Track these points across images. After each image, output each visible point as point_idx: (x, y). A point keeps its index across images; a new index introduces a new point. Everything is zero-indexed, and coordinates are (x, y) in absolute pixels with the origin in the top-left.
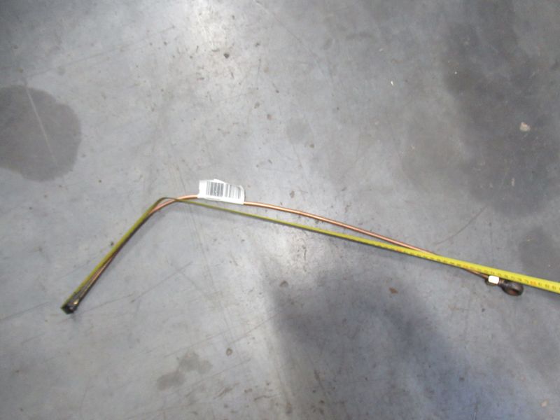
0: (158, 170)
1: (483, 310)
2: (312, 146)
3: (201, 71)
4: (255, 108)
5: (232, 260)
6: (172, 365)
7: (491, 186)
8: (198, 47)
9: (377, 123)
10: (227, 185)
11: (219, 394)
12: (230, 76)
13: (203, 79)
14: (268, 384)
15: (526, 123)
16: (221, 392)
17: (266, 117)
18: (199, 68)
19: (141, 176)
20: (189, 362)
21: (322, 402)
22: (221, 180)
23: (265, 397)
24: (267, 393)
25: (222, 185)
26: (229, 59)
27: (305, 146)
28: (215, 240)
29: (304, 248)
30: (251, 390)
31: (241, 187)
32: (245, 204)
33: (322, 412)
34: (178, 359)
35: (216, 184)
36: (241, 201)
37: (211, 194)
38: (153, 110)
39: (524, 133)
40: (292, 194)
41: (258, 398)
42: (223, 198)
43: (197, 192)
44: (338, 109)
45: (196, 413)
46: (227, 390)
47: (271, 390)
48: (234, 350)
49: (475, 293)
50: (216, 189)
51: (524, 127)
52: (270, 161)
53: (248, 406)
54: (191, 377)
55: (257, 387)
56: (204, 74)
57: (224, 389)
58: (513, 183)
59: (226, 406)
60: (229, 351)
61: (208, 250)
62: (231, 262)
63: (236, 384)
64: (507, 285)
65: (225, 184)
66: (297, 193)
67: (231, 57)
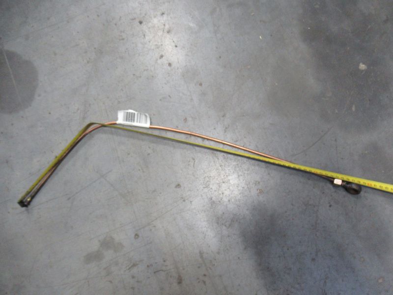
0: (90, 105)
1: (330, 206)
2: (201, 85)
3: (123, 34)
4: (160, 58)
5: (140, 168)
6: (95, 246)
7: (336, 111)
8: (121, 17)
9: (249, 67)
10: (138, 114)
11: (128, 268)
12: (143, 37)
13: (123, 39)
14: (164, 261)
15: (364, 63)
16: (130, 266)
17: (168, 65)
18: (121, 32)
19: (78, 109)
20: (108, 243)
21: (205, 275)
22: (134, 110)
23: (162, 270)
24: (164, 268)
25: (134, 114)
26: (142, 25)
27: (196, 85)
28: (129, 154)
29: (194, 159)
30: (152, 265)
31: (147, 115)
32: (150, 128)
33: (204, 282)
34: (99, 241)
35: (130, 113)
36: (148, 125)
37: (127, 120)
38: (88, 62)
39: (362, 71)
40: (186, 120)
41: (158, 271)
42: (135, 124)
43: (117, 119)
44: (220, 57)
45: (111, 282)
46: (134, 265)
47: (166, 266)
48: (140, 235)
49: (323, 193)
50: (130, 117)
51: (362, 67)
52: (169, 96)
53: (149, 278)
54: (109, 255)
55: (156, 263)
56: (124, 36)
57: (132, 264)
58: (354, 109)
59: (133, 277)
60: (137, 236)
61: (123, 161)
62: (139, 170)
63: (141, 261)
64: (348, 186)
65: (136, 113)
66: (189, 119)
67: (144, 23)
